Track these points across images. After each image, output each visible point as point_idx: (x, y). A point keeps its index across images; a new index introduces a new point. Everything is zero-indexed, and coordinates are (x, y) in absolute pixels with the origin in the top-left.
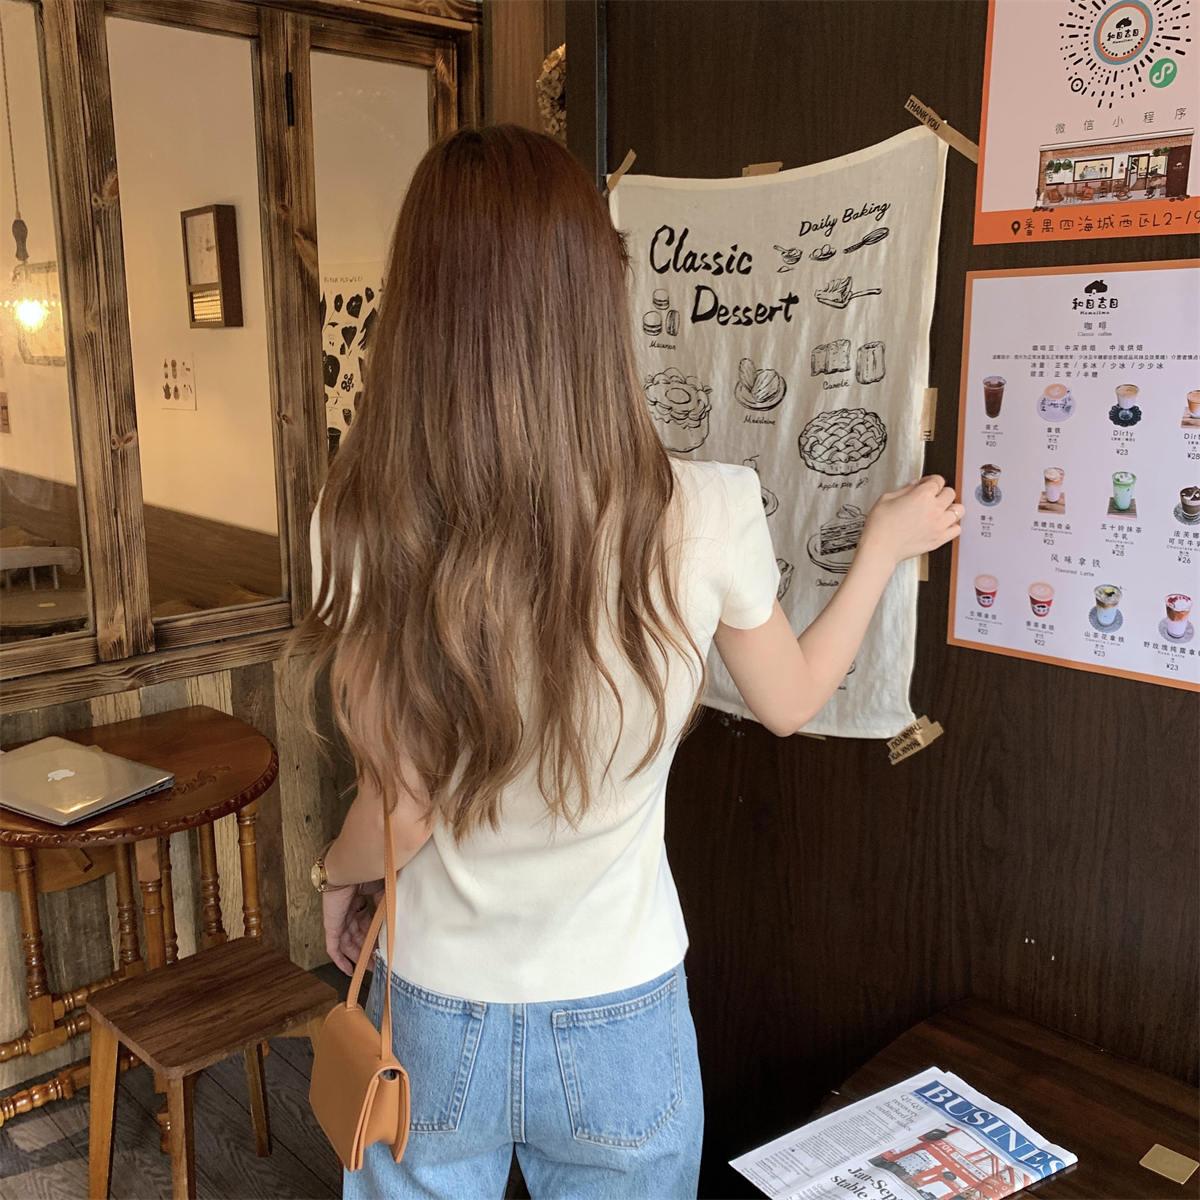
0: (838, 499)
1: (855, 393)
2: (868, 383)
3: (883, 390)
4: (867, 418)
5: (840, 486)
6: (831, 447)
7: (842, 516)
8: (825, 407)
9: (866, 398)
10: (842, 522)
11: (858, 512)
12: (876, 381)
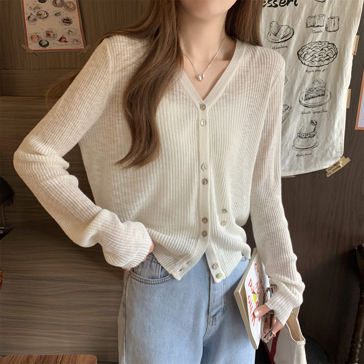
0: (314, 77)
1: (325, 35)
2: (331, 32)
3: (337, 35)
4: (329, 45)
5: (315, 71)
6: (312, 56)
7: (316, 83)
8: (312, 40)
9: (329, 37)
10: (315, 86)
11: (322, 82)
12: (334, 31)
